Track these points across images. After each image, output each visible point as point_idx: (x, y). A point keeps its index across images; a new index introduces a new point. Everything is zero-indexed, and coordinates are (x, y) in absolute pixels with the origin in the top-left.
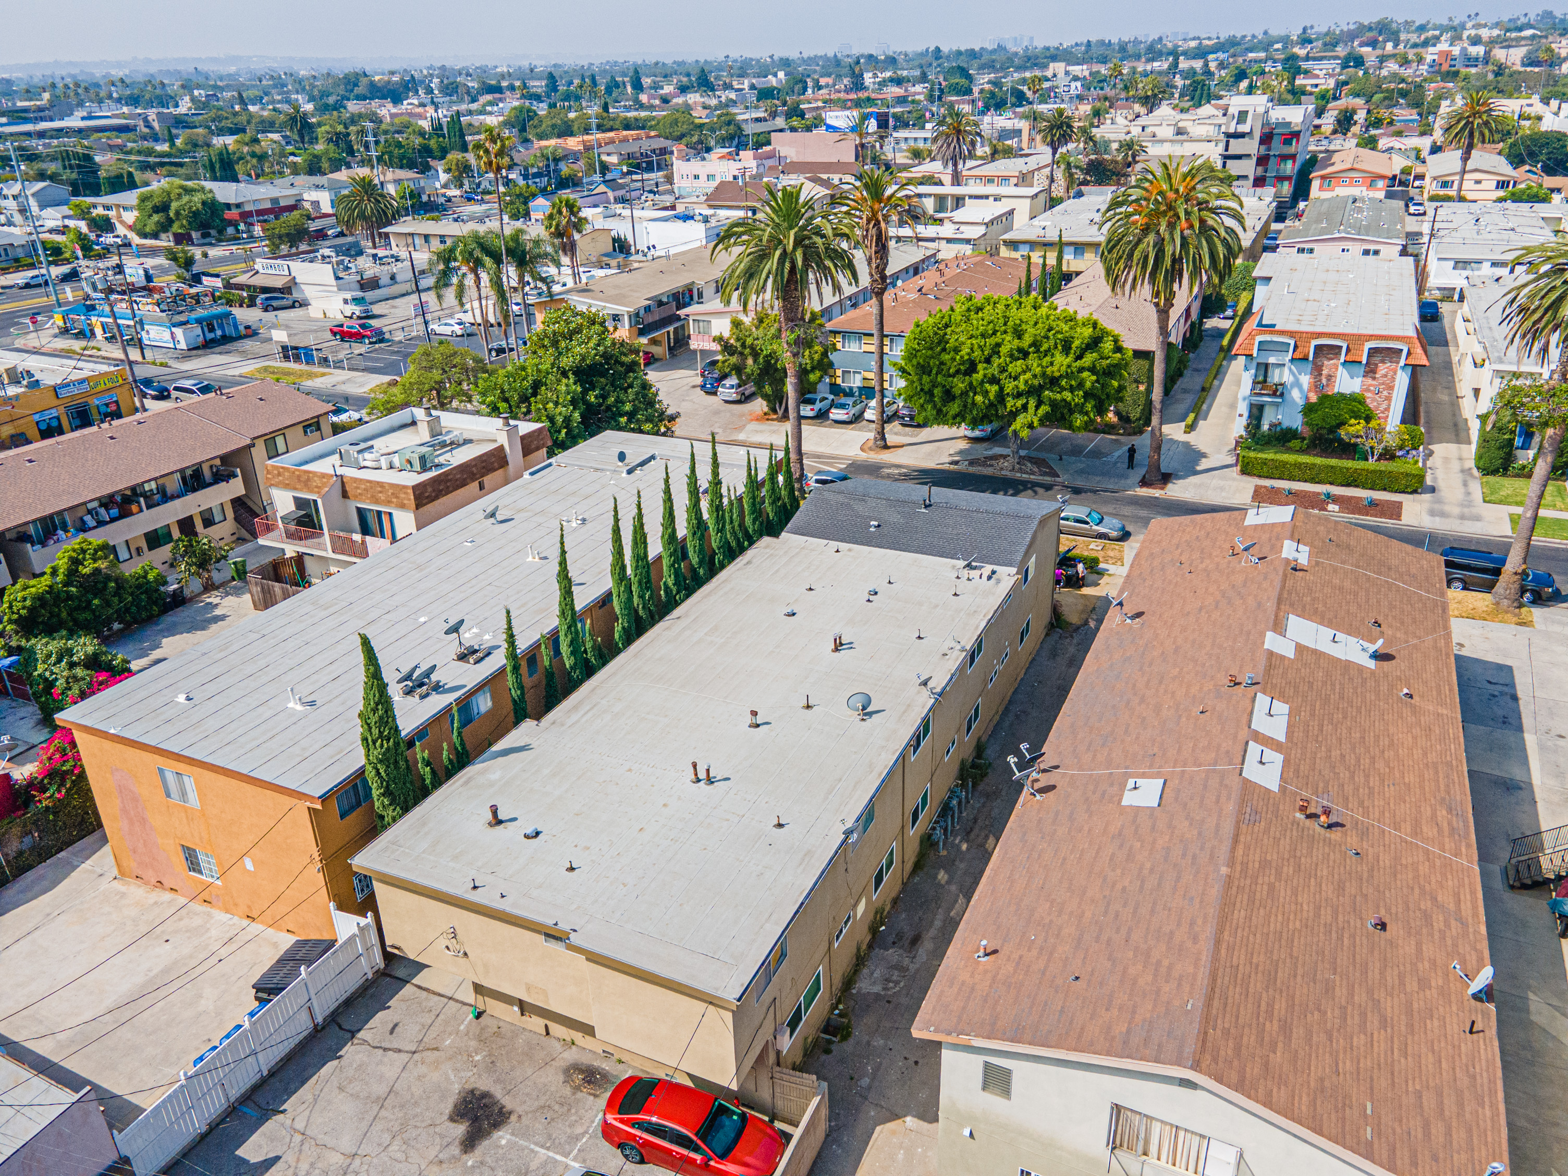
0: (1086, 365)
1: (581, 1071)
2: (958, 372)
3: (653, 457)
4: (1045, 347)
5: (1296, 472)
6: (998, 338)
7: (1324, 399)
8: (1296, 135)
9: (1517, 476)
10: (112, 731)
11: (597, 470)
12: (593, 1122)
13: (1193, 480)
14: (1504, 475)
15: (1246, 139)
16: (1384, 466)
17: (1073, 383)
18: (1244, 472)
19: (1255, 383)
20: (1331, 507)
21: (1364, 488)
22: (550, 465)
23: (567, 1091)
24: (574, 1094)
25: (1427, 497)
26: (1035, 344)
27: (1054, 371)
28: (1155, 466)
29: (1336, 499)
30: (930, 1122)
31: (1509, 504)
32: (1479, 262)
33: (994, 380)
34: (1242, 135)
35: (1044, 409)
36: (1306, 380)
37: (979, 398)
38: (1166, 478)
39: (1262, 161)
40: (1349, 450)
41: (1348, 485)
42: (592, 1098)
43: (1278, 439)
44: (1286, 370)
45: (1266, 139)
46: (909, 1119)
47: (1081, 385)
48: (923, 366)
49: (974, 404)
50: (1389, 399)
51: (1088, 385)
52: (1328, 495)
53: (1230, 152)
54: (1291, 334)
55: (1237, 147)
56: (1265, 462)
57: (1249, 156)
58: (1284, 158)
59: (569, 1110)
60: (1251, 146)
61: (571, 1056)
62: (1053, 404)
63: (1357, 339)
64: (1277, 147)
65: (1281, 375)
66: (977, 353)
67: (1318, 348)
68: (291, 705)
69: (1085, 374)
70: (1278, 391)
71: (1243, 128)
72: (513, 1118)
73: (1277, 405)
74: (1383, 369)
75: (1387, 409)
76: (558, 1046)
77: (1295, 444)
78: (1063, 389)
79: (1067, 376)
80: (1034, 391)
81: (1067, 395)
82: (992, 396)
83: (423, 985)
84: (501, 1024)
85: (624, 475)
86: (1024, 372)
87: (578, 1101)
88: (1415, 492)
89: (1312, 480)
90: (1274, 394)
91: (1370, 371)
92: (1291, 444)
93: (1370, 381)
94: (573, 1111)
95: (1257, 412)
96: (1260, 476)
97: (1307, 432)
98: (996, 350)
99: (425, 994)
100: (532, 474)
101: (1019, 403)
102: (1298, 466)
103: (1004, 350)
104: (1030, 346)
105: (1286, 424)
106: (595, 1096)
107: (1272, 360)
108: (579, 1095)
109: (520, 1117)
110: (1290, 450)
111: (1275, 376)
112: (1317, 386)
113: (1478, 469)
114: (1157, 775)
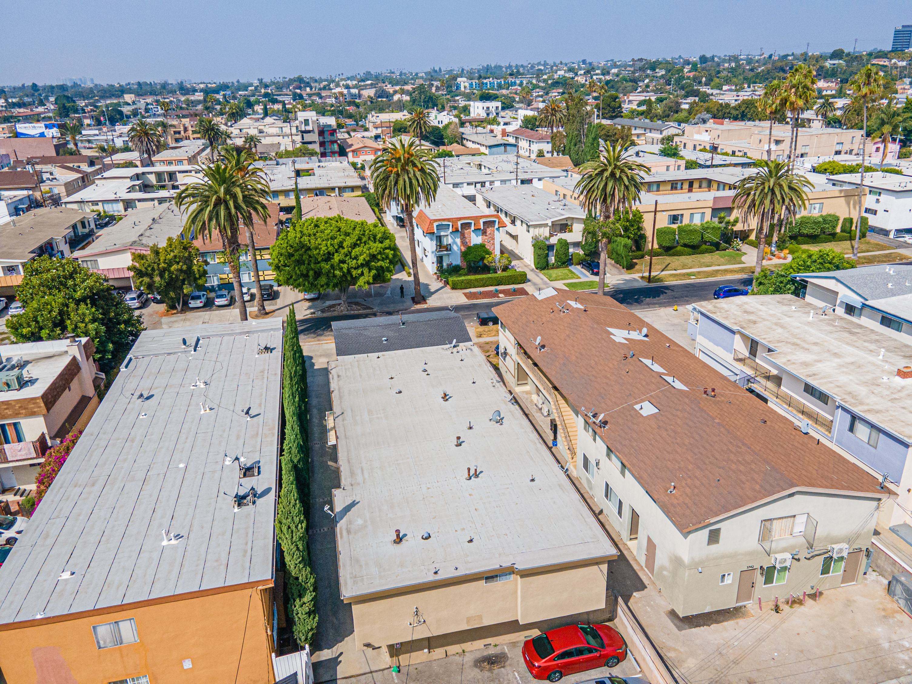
0: (387, 246)
1: (484, 661)
2: (322, 260)
3: (198, 340)
4: (364, 239)
5: (476, 284)
6: (339, 239)
7: (469, 248)
8: (335, 131)
9: (552, 268)
10: (39, 617)
11: (169, 354)
12: (516, 678)
13: (434, 296)
14: (548, 269)
15: (311, 134)
16: (505, 274)
17: (384, 256)
18: (453, 288)
19: (437, 245)
20: (500, 295)
21: (505, 285)
22: (131, 360)
23: (487, 674)
24: (492, 673)
25: (529, 283)
26: (360, 239)
27: (373, 251)
28: (418, 292)
29: (502, 292)
30: (643, 590)
31: (559, 280)
33: (343, 262)
34: (309, 132)
35: (374, 272)
36: (458, 241)
37: (337, 272)
38: (423, 299)
39: (322, 144)
40: (486, 269)
41: (498, 285)
42: (502, 669)
43: (453, 271)
44: (449, 237)
45: (321, 133)
46: (634, 594)
47: (387, 257)
48: (298, 261)
49: (335, 276)
50: (493, 244)
51: (391, 256)
52: (497, 291)
53: (305, 141)
54: (449, 220)
55: (308, 137)
56: (462, 281)
57: (315, 142)
58: (333, 142)
59: (499, 681)
60: (315, 137)
61: (469, 659)
62: (377, 269)
63: (476, 219)
64: (328, 138)
65: (447, 240)
66: (331, 249)
67: (462, 224)
68: (165, 543)
69: (387, 251)
70: (448, 248)
71: (310, 128)
73: (448, 255)
74: (489, 231)
75: (494, 249)
76: (457, 658)
77: (461, 272)
78: (379, 260)
79: (380, 253)
80: (367, 264)
81: (380, 263)
82: (345, 270)
83: (347, 676)
84: (415, 667)
85: (193, 352)
86: (361, 255)
87: (498, 674)
88: (524, 282)
89: (484, 286)
90: (447, 250)
91: (484, 233)
92: (460, 272)
93: (485, 237)
94: (501, 680)
95: (440, 260)
96: (461, 289)
97: (464, 265)
98: (341, 245)
99: (353, 679)
100: (126, 367)
101: (359, 271)
102: (476, 280)
103: (345, 244)
104: (357, 240)
105: (454, 263)
106: (504, 667)
107: (442, 234)
108: (496, 672)
110: (461, 275)
111: (445, 242)
112: (463, 243)
113: (537, 269)
114: (643, 401)
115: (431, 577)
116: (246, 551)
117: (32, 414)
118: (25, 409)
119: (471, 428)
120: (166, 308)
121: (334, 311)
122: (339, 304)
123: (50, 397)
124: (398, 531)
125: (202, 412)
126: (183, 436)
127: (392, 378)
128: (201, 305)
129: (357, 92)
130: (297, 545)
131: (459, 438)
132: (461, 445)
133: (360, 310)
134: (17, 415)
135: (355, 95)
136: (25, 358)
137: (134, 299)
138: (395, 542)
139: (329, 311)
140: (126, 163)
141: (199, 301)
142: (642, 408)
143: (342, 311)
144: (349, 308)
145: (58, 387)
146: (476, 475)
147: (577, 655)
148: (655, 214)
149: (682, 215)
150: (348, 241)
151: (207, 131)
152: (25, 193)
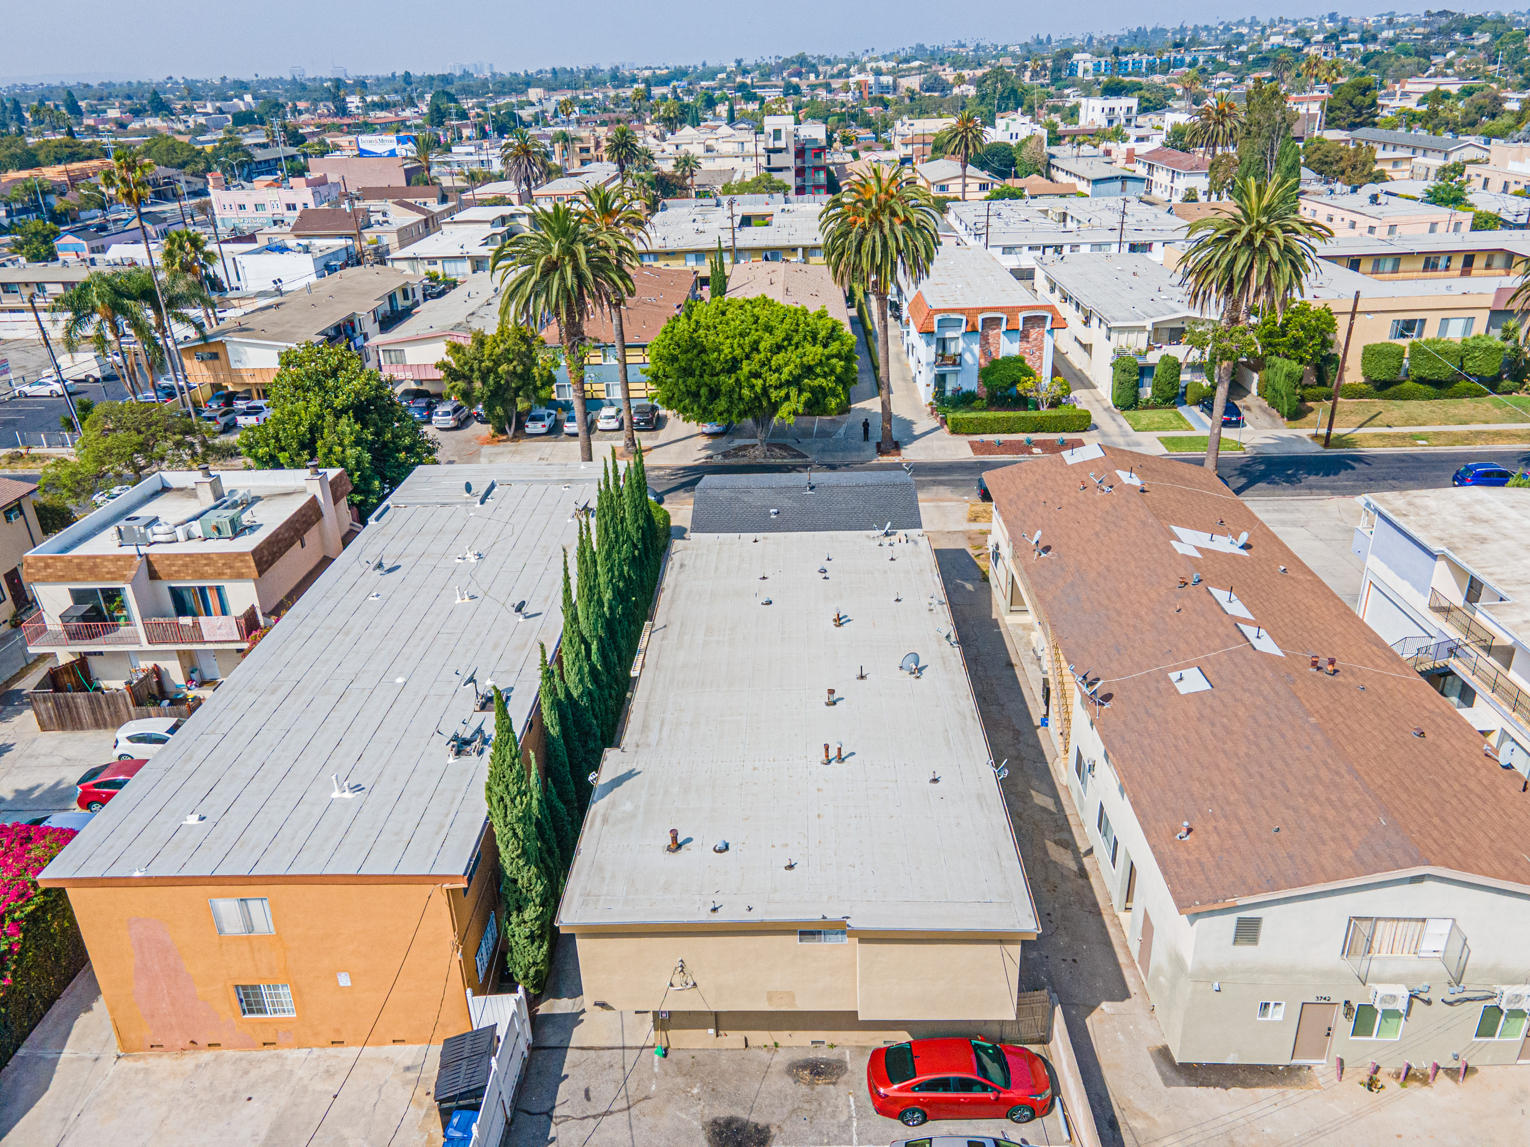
0: (834, 352)
1: (804, 1067)
2: (723, 371)
3: (493, 486)
4: (796, 339)
5: (996, 427)
6: (754, 336)
7: (995, 363)
8: (822, 149)
9: (1145, 408)
10: (137, 874)
11: (444, 505)
12: (849, 1106)
13: (916, 444)
14: (1136, 409)
15: (784, 154)
16: (1053, 412)
17: (826, 369)
18: (954, 432)
19: (937, 355)
20: (1035, 450)
21: (1049, 432)
22: (388, 508)
23: (804, 1089)
24: (813, 1089)
25: (1094, 432)
26: (788, 338)
27: (809, 360)
28: (887, 434)
29: (1037, 444)
30: (1123, 1000)
31: (1151, 430)
32: (1020, 247)
33: (757, 375)
34: (779, 151)
35: (806, 395)
36: (976, 348)
37: (746, 392)
38: (897, 447)
39: (800, 172)
40: (1022, 402)
41: (1036, 431)
42: (831, 1087)
43: (962, 402)
44: (961, 340)
45: (800, 153)
46: (1104, 1005)
47: (832, 371)
48: (685, 369)
49: (741, 398)
50: (1040, 358)
51: (839, 370)
52: (1029, 442)
53: (772, 166)
54: (961, 311)
55: (777, 160)
56: (971, 421)
57: (788, 168)
58: (817, 169)
59: (820, 1104)
60: (789, 160)
61: (782, 1058)
62: (813, 390)
63: (1012, 311)
64: (810, 161)
65: (957, 346)
66: (738, 352)
67: (984, 320)
68: (336, 794)
69: (834, 361)
70: (957, 361)
71: (781, 144)
72: (774, 1130)
73: (956, 372)
74: (1034, 333)
75: (1041, 366)
76: (764, 1055)
77: (977, 403)
78: (818, 376)
79: (820, 363)
80: (795, 381)
81: (820, 381)
82: (758, 389)
83: (584, 1045)
84: (693, 1053)
85: (478, 505)
86: (786, 364)
87: (821, 1094)
88: (1085, 430)
89: (1010, 431)
90: (954, 364)
91: (1025, 336)
92: (974, 405)
93: (1025, 345)
94: (824, 1104)
95: (941, 379)
96: (967, 434)
97: (984, 392)
98: (755, 347)
99: (592, 1053)
100: (377, 519)
101: (783, 393)
102: (997, 420)
103: (762, 346)
104: (784, 340)
105: (966, 388)
106: (834, 1084)
107: (949, 334)
108: (819, 1088)
109: (779, 1127)
110: (974, 409)
111: (953, 349)
112: (985, 352)
113: (1116, 407)
114: (1188, 666)
115: (704, 916)
116: (442, 826)
117: (239, 576)
118: (230, 567)
119: (862, 677)
120: (492, 431)
121: (744, 456)
122: (753, 446)
123: (266, 553)
124: (674, 833)
125: (458, 601)
126: (418, 634)
127: (764, 578)
128: (544, 430)
129: (891, 82)
130: (514, 830)
131: (831, 692)
132: (834, 703)
133: (785, 458)
134: (220, 575)
135: (888, 87)
136: (254, 493)
137: (448, 413)
138: (669, 849)
139: (736, 455)
140: (496, 198)
141: (540, 424)
142: (1181, 679)
143: (755, 457)
144: (768, 453)
145: (280, 541)
146: (841, 759)
147: (956, 1090)
148: (1353, 318)
149: (1423, 321)
150: (767, 342)
151: (617, 149)
152: (342, 242)
